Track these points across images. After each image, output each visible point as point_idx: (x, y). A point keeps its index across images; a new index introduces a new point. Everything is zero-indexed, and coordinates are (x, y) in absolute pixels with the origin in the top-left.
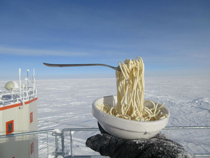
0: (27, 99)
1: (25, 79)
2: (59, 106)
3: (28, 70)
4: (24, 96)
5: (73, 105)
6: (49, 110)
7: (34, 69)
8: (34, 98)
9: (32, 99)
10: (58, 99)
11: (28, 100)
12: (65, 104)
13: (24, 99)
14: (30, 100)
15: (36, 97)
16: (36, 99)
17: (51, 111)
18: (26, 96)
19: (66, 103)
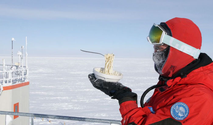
0: (9, 82)
1: (18, 54)
2: (87, 101)
3: (13, 39)
4: (4, 78)
5: (109, 102)
6: (71, 106)
7: (26, 37)
8: (24, 82)
9: (20, 83)
10: (88, 90)
11: (11, 84)
12: (97, 98)
13: (4, 82)
14: (14, 84)
15: (26, 81)
16: (28, 83)
17: (72, 108)
18: (7, 77)
19: (99, 98)
